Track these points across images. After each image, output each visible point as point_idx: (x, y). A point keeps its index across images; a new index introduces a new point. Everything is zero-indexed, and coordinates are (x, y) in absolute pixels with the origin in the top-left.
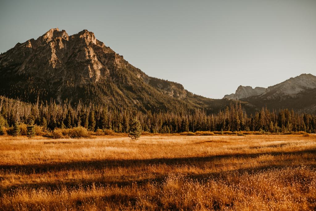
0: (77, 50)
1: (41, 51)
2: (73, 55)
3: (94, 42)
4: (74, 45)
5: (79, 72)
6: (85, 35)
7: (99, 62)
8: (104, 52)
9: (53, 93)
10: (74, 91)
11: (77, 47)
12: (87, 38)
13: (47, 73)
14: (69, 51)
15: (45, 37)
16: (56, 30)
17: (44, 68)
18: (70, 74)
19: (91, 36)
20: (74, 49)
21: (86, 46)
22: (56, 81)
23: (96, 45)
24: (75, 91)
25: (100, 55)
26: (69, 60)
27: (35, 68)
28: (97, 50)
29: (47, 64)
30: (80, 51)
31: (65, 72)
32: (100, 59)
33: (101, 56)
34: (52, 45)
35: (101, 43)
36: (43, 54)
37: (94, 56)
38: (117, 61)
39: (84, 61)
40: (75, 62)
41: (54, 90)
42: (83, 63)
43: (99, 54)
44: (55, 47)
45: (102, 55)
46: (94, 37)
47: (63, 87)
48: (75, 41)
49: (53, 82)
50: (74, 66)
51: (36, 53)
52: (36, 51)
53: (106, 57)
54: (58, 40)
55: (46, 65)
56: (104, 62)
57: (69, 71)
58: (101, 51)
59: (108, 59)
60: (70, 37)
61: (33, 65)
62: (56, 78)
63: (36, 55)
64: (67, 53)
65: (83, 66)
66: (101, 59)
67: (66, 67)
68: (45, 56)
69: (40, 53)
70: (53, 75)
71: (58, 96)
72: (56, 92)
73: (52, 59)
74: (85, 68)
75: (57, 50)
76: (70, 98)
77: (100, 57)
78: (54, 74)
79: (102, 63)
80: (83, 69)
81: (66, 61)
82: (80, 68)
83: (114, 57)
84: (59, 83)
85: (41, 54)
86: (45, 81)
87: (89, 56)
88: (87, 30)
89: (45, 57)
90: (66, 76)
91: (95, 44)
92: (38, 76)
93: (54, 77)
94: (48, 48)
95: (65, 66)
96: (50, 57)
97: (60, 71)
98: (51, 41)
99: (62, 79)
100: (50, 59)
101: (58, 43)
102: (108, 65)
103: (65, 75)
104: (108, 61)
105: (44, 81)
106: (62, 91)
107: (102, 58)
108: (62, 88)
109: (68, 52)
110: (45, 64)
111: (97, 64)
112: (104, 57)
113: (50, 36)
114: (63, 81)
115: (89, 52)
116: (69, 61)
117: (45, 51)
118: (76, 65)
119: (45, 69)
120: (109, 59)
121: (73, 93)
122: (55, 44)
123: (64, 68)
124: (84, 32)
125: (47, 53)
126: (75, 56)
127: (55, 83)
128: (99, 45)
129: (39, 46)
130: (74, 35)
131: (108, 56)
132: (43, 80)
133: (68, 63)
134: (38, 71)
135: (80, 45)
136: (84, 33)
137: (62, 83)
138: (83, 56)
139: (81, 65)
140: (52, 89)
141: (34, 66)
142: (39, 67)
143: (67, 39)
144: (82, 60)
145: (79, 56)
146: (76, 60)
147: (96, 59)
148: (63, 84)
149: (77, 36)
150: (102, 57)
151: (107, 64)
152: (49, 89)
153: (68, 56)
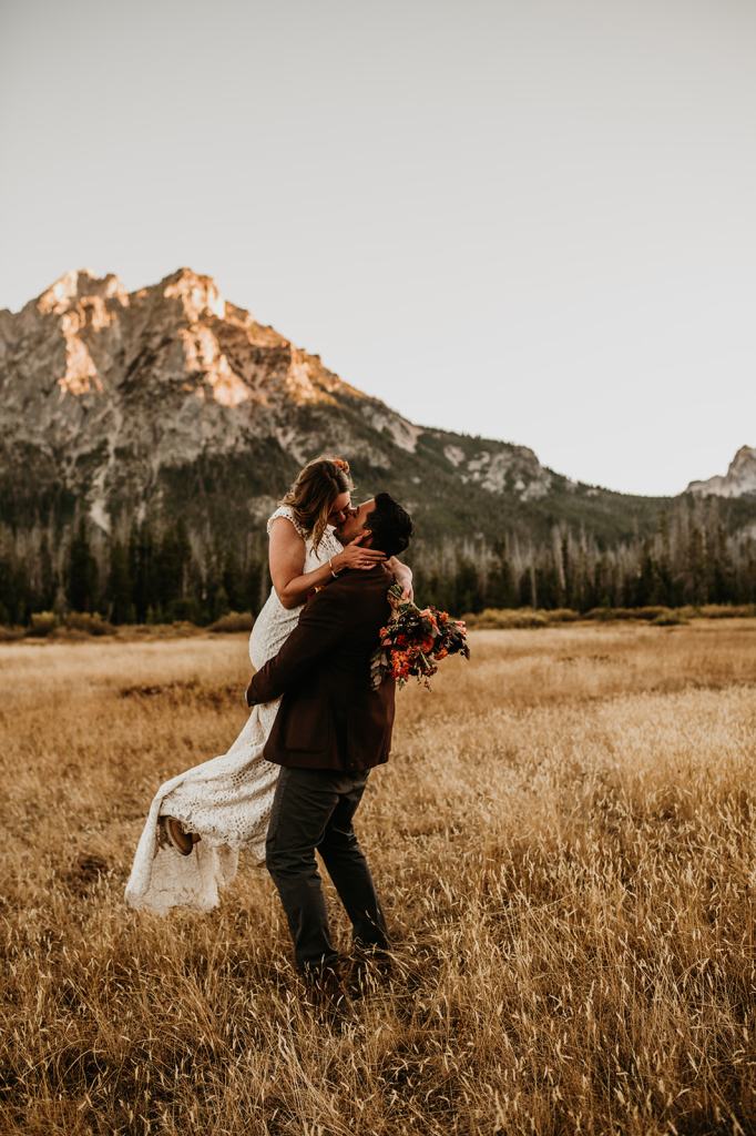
0: (157, 340)
1: (31, 350)
2: (143, 360)
3: (218, 310)
4: (145, 323)
5: (167, 416)
6: (182, 286)
7: (235, 379)
8: (252, 341)
9: (76, 491)
10: (150, 482)
11: (158, 328)
12: (190, 294)
13: (53, 425)
14: (131, 346)
15: (48, 300)
16: (86, 275)
17: (45, 405)
18: (136, 425)
19: (206, 288)
20: (147, 335)
21: (187, 324)
22: (87, 449)
23: (224, 321)
24: (154, 482)
25: (237, 355)
26: (129, 373)
27: (12, 410)
28: (226, 337)
29: (55, 392)
30: (167, 342)
31: (118, 419)
32: (237, 368)
33: (241, 357)
34: (70, 326)
35: (242, 314)
36: (40, 357)
37: (218, 358)
38: (299, 373)
39: (183, 377)
40: (152, 382)
41: (81, 481)
42: (179, 382)
43: (233, 351)
44: (80, 331)
45: (244, 354)
46: (216, 292)
47: (110, 470)
48: (150, 308)
49: (75, 454)
50: (147, 397)
51: (17, 357)
52: (16, 348)
53: (258, 361)
54: (89, 309)
55: (51, 395)
56: (254, 377)
57: (132, 413)
58: (240, 338)
59: (265, 366)
60: (132, 296)
61: (7, 398)
62: (86, 442)
63: (13, 364)
64: (123, 353)
65: (179, 394)
66: (241, 366)
67: (121, 401)
68: (45, 367)
69: (27, 356)
70: (75, 430)
71: (92, 502)
72: (85, 488)
73: (71, 376)
74: (187, 401)
75: (89, 341)
76: (136, 509)
77: (237, 362)
78: (78, 425)
79: (245, 381)
80: (179, 406)
81: (118, 380)
82: (168, 403)
83: (288, 359)
84: (98, 456)
85: (31, 360)
86: (49, 451)
87: (200, 359)
88: (189, 270)
89: (46, 370)
90: (121, 432)
91: (221, 315)
92: (22, 436)
93: (80, 435)
94: (55, 336)
95: (118, 398)
96: (62, 368)
97: (100, 417)
98: (67, 312)
99: (106, 442)
100: (64, 375)
101: (89, 319)
102: (266, 387)
103: (118, 429)
104: (268, 374)
105: (44, 453)
106: (107, 484)
107: (245, 364)
108: (107, 476)
109: (127, 349)
110: (47, 393)
111: (228, 384)
112: (254, 360)
113: (62, 294)
114: (111, 448)
115: (198, 345)
116: (130, 379)
117: (44, 348)
118: (157, 392)
119: (48, 408)
120: (272, 366)
121: (145, 490)
122: (80, 321)
123: (115, 405)
124: (178, 276)
125: (52, 354)
126: (151, 360)
127: (82, 459)
128: (235, 321)
129: (27, 332)
130: (148, 289)
131: (266, 357)
132: (43, 449)
133: (126, 387)
134: (26, 420)
135: (166, 321)
136: (178, 280)
137: (108, 457)
138: (179, 360)
139: (173, 390)
140: (73, 476)
141: (11, 401)
142: (26, 403)
143: (125, 302)
144: (176, 376)
145: (164, 361)
146: (155, 377)
147: (224, 366)
148: (112, 461)
149: (156, 291)
150: (245, 359)
151: (263, 384)
152: (65, 479)
153: (128, 361)
